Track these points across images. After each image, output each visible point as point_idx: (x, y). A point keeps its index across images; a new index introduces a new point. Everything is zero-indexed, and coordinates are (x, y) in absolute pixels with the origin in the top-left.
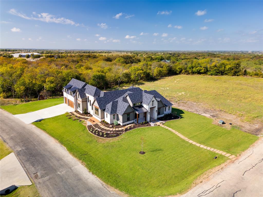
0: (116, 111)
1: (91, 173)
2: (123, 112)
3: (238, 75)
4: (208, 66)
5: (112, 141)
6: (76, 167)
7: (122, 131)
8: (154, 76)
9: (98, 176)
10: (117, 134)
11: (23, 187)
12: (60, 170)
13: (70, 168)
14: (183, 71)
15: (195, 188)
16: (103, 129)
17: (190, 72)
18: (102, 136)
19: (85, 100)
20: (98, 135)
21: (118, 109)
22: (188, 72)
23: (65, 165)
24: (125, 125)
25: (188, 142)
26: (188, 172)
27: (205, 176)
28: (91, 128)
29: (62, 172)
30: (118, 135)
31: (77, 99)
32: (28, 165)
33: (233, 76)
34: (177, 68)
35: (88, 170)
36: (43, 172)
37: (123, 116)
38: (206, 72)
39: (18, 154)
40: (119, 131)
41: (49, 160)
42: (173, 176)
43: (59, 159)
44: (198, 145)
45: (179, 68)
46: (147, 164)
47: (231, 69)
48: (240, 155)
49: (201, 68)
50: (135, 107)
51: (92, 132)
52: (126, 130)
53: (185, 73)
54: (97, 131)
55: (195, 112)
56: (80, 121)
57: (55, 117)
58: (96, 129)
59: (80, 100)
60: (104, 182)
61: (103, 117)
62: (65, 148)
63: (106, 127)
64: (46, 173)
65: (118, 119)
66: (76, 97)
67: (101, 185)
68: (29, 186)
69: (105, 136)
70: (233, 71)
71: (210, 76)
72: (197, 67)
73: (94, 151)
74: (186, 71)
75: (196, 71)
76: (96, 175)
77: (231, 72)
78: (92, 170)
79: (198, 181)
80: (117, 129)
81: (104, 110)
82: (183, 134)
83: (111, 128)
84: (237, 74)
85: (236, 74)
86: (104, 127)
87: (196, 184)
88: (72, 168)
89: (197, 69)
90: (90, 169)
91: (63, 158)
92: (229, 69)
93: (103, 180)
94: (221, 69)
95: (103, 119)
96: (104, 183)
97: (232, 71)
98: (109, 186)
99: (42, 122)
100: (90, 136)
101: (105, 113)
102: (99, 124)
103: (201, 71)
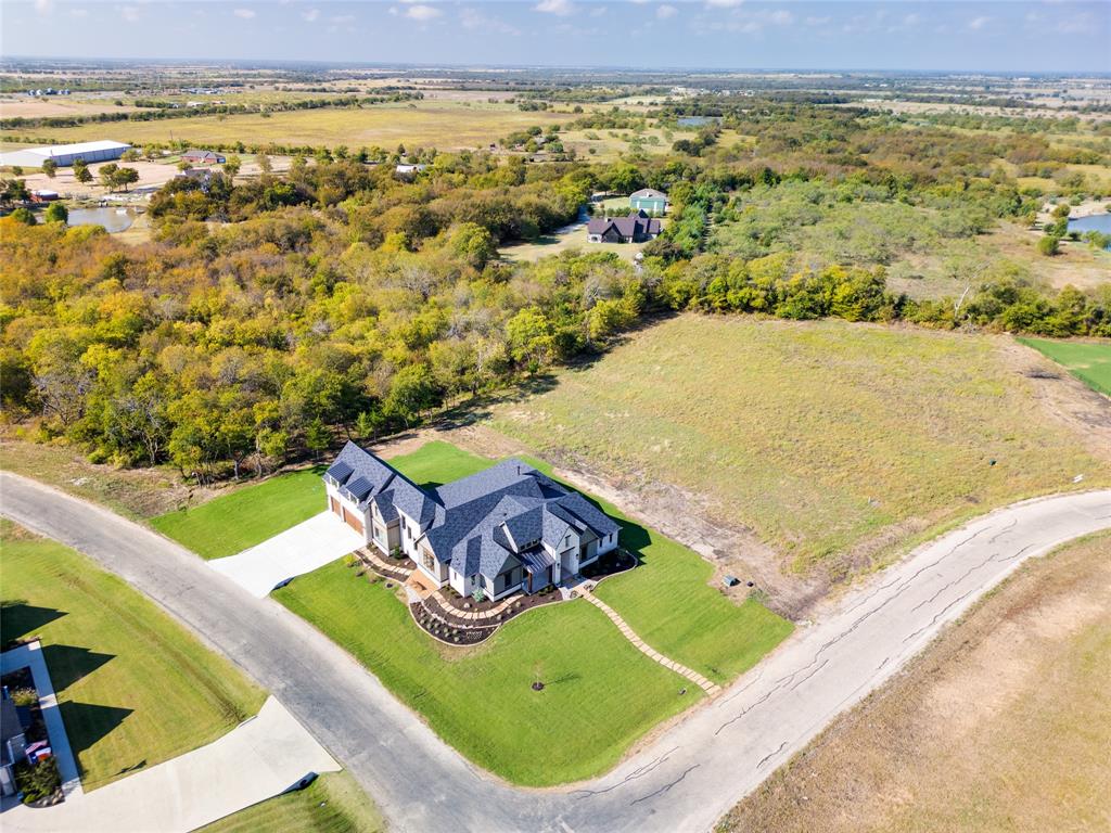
0: (478, 565)
1: (442, 740)
2: (496, 574)
3: (873, 320)
4: (779, 285)
5: (472, 654)
6: (411, 728)
7: (493, 620)
8: (591, 339)
9: (456, 749)
10: (483, 632)
11: (327, 774)
12: (384, 736)
13: (401, 731)
14: (693, 301)
15: (625, 764)
16: (449, 617)
17: (717, 304)
18: (450, 639)
19: (395, 524)
20: (441, 635)
21: (483, 560)
22: (709, 305)
23: (388, 725)
24: (501, 600)
25: (636, 651)
26: (621, 730)
27: (650, 738)
28: (422, 615)
29: (387, 741)
30: (485, 635)
31: (372, 517)
32: (316, 725)
33: (857, 321)
34: (673, 292)
35: (436, 735)
36: (353, 742)
37: (495, 581)
38: (769, 306)
39: (285, 698)
40: (486, 621)
41: (355, 712)
42: (593, 741)
43: (374, 711)
44: (657, 657)
45: (679, 292)
46: (546, 716)
47: (851, 300)
48: (731, 684)
49: (754, 293)
50: (524, 552)
51: (424, 626)
52: (504, 616)
53: (698, 310)
54: (436, 625)
55: (678, 538)
56: (389, 586)
57: (321, 568)
58: (434, 616)
59: (379, 521)
60: (469, 759)
61: (445, 577)
62: (377, 679)
63: (456, 607)
64: (359, 745)
65: (483, 585)
66: (368, 511)
67: (463, 766)
68: (339, 772)
69: (456, 639)
70: (857, 306)
71: (782, 321)
72: (741, 288)
73: (438, 683)
74: (701, 303)
75: (737, 303)
76: (453, 745)
77: (853, 309)
78: (443, 734)
79: (633, 750)
80: (482, 615)
81: (448, 562)
82: (632, 624)
83: (467, 610)
84: (870, 316)
85: (866, 314)
86: (452, 608)
87: (628, 756)
88: (405, 731)
89: (741, 294)
90: (438, 733)
91: (380, 708)
92: (845, 297)
93: (466, 756)
94: (818, 297)
95: (446, 583)
96: (468, 762)
97: (854, 306)
98: (478, 767)
99: (290, 586)
100: (422, 639)
101: (452, 571)
102: (439, 597)
103: (752, 304)
